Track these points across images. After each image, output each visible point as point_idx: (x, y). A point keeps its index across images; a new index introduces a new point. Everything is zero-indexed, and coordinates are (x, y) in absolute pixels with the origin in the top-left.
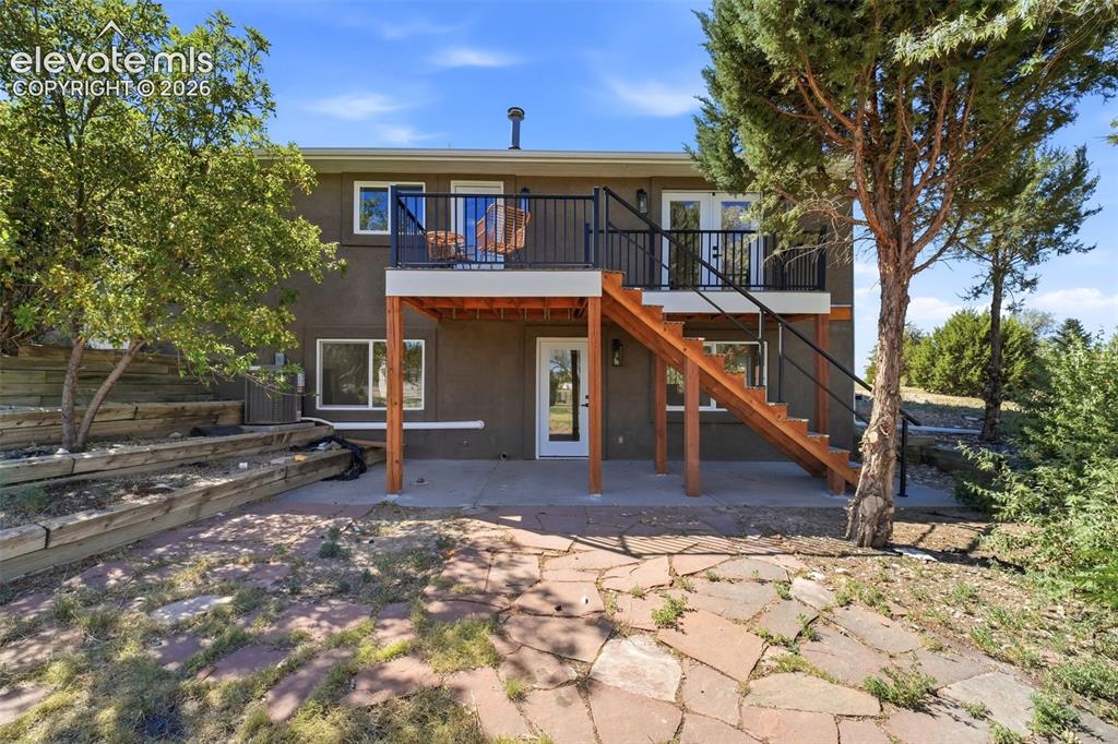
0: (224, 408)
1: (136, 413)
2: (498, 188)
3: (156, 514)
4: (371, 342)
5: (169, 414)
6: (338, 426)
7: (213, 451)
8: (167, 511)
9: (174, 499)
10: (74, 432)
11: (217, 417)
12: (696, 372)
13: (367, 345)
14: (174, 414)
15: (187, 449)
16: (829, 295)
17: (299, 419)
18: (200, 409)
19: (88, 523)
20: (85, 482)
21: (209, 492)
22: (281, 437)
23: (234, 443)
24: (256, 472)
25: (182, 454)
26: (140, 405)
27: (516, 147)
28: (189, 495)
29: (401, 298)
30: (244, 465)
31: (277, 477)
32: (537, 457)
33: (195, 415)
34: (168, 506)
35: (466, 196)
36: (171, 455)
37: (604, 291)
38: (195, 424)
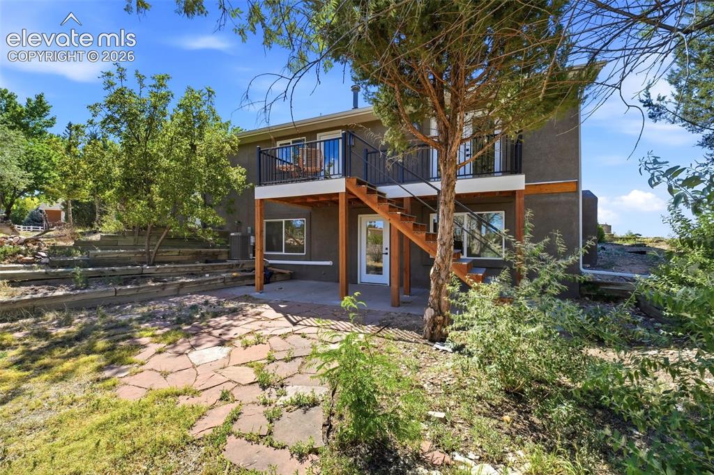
0: (220, 251)
1: (179, 252)
2: (339, 134)
3: (159, 290)
4: (284, 220)
5: (194, 254)
6: (270, 262)
7: (202, 270)
8: (163, 289)
9: (166, 285)
10: (150, 259)
11: (217, 255)
12: (396, 233)
13: (282, 222)
14: (196, 253)
15: (189, 267)
16: (524, 176)
17: (251, 258)
18: (208, 252)
19: (130, 289)
20: (146, 277)
21: (183, 284)
22: (238, 265)
23: (213, 266)
24: (212, 278)
25: (188, 269)
26: (181, 250)
27: (356, 107)
28: (175, 284)
29: (261, 200)
30: (207, 275)
31: (219, 281)
32: (359, 282)
33: (206, 254)
34: (163, 287)
35: (324, 141)
36: (182, 270)
37: (347, 189)
38: (207, 258)
